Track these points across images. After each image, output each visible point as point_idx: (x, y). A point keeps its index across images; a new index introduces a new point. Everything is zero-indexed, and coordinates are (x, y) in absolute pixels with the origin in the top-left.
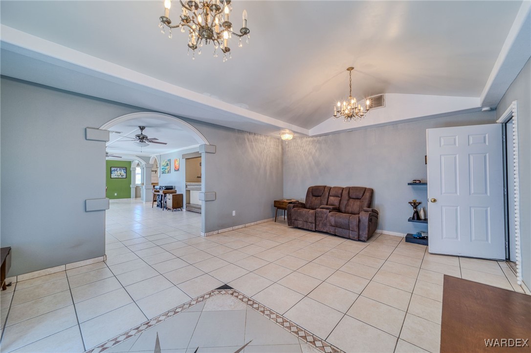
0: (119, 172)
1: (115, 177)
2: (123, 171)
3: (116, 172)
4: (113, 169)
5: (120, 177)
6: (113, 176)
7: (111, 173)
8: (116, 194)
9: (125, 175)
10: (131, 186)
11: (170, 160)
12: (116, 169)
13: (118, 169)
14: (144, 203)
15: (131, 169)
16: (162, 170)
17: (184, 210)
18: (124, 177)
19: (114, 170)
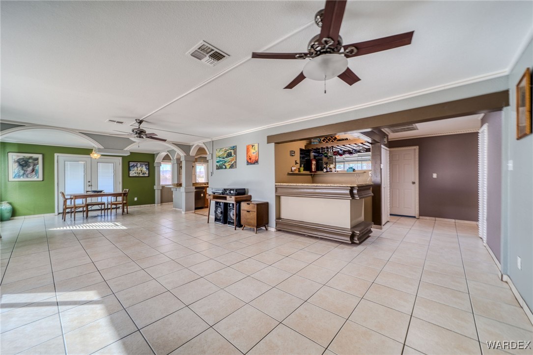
0: (139, 169)
1: (135, 175)
2: (144, 167)
3: (136, 168)
4: (132, 164)
5: (141, 175)
6: (132, 173)
7: (129, 170)
8: (136, 199)
9: (147, 172)
10: (155, 187)
11: (234, 148)
12: (135, 164)
13: (139, 164)
14: (183, 213)
15: (155, 165)
16: (218, 164)
17: (272, 229)
18: (145, 175)
19: (133, 166)
